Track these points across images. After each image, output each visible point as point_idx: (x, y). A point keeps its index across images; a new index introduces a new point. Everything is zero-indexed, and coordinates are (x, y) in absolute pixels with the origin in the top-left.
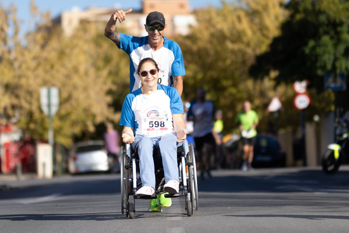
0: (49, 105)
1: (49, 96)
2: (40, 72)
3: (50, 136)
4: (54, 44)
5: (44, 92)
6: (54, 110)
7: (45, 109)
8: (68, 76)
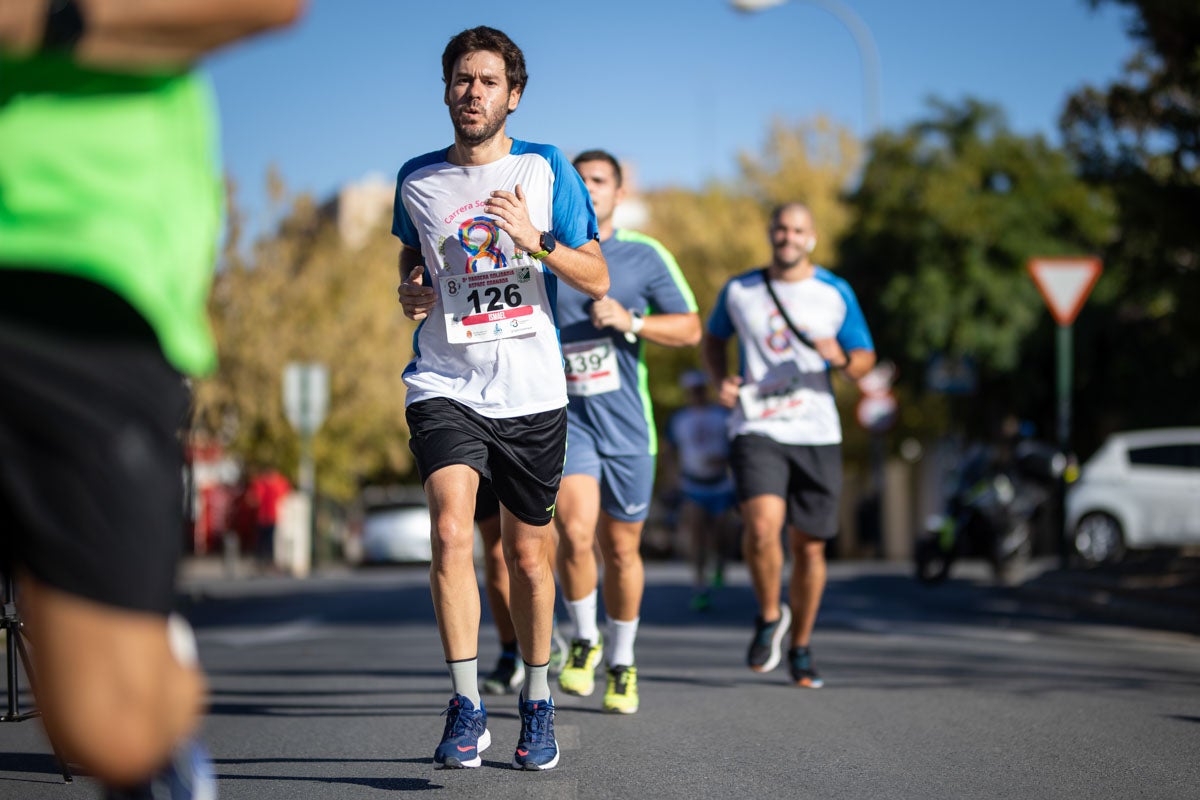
0: (305, 407)
1: (304, 386)
2: (287, 331)
3: (305, 475)
4: (321, 266)
5: (291, 378)
6: (316, 417)
7: (294, 418)
8: (349, 344)
